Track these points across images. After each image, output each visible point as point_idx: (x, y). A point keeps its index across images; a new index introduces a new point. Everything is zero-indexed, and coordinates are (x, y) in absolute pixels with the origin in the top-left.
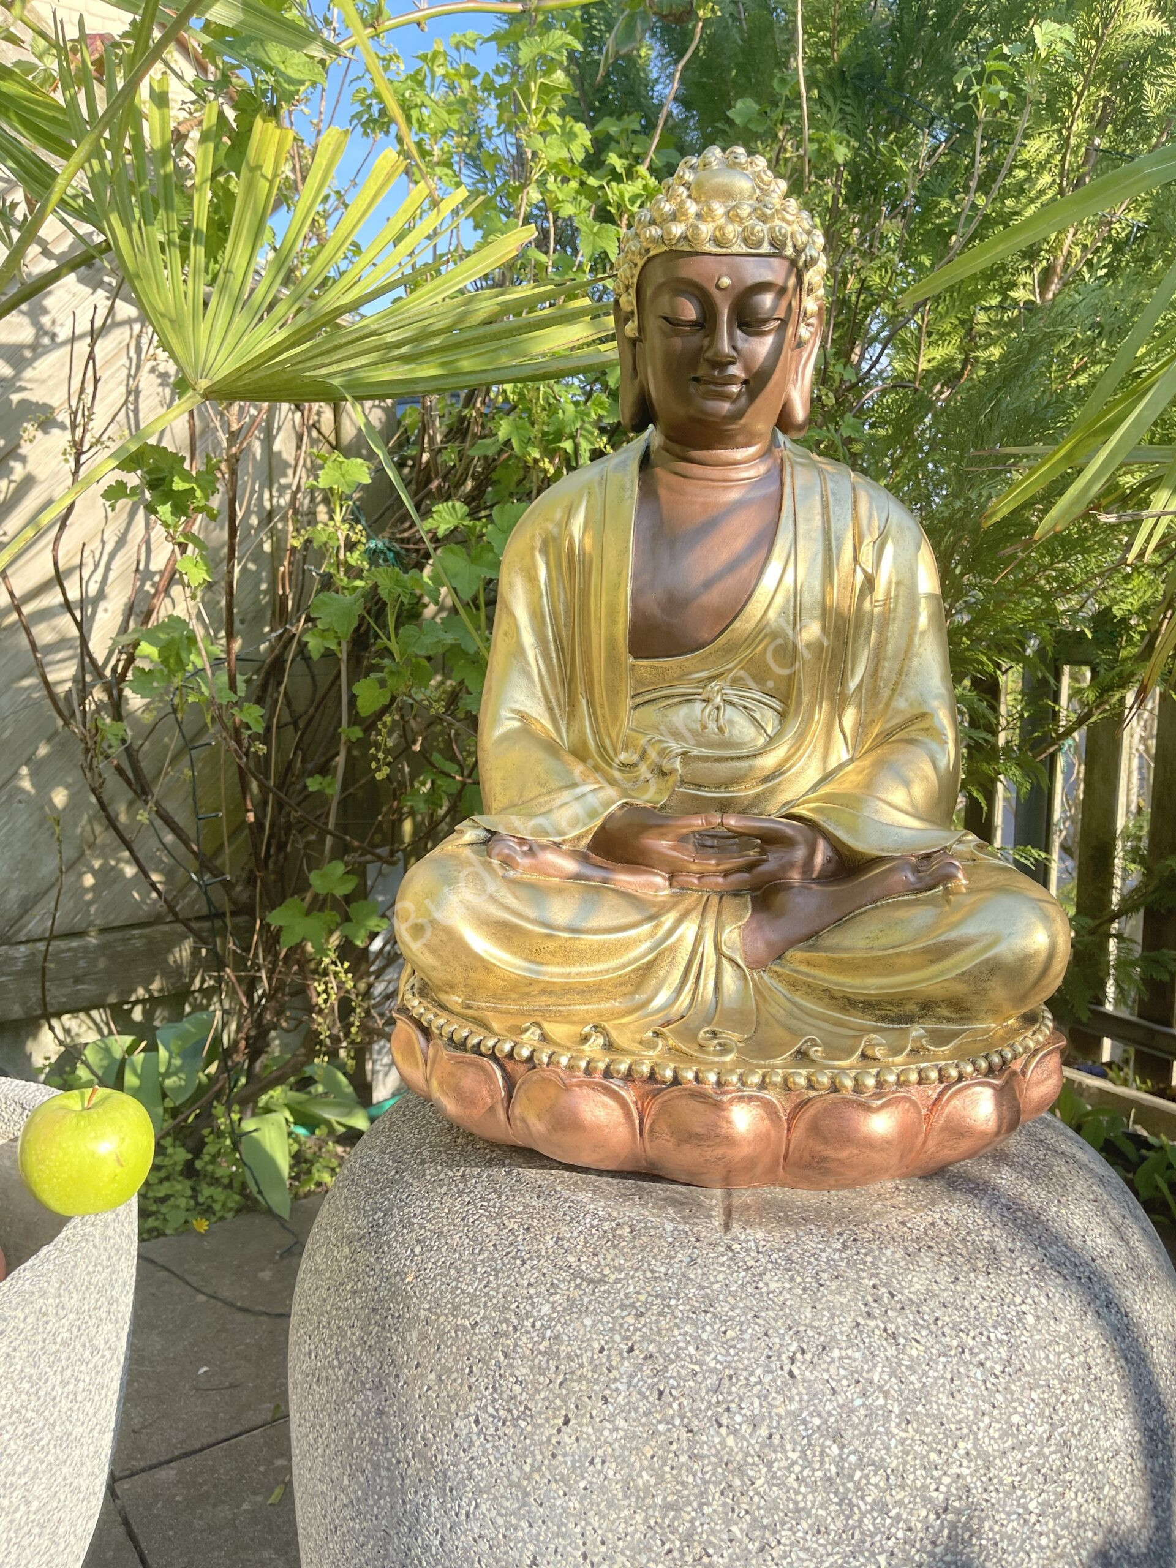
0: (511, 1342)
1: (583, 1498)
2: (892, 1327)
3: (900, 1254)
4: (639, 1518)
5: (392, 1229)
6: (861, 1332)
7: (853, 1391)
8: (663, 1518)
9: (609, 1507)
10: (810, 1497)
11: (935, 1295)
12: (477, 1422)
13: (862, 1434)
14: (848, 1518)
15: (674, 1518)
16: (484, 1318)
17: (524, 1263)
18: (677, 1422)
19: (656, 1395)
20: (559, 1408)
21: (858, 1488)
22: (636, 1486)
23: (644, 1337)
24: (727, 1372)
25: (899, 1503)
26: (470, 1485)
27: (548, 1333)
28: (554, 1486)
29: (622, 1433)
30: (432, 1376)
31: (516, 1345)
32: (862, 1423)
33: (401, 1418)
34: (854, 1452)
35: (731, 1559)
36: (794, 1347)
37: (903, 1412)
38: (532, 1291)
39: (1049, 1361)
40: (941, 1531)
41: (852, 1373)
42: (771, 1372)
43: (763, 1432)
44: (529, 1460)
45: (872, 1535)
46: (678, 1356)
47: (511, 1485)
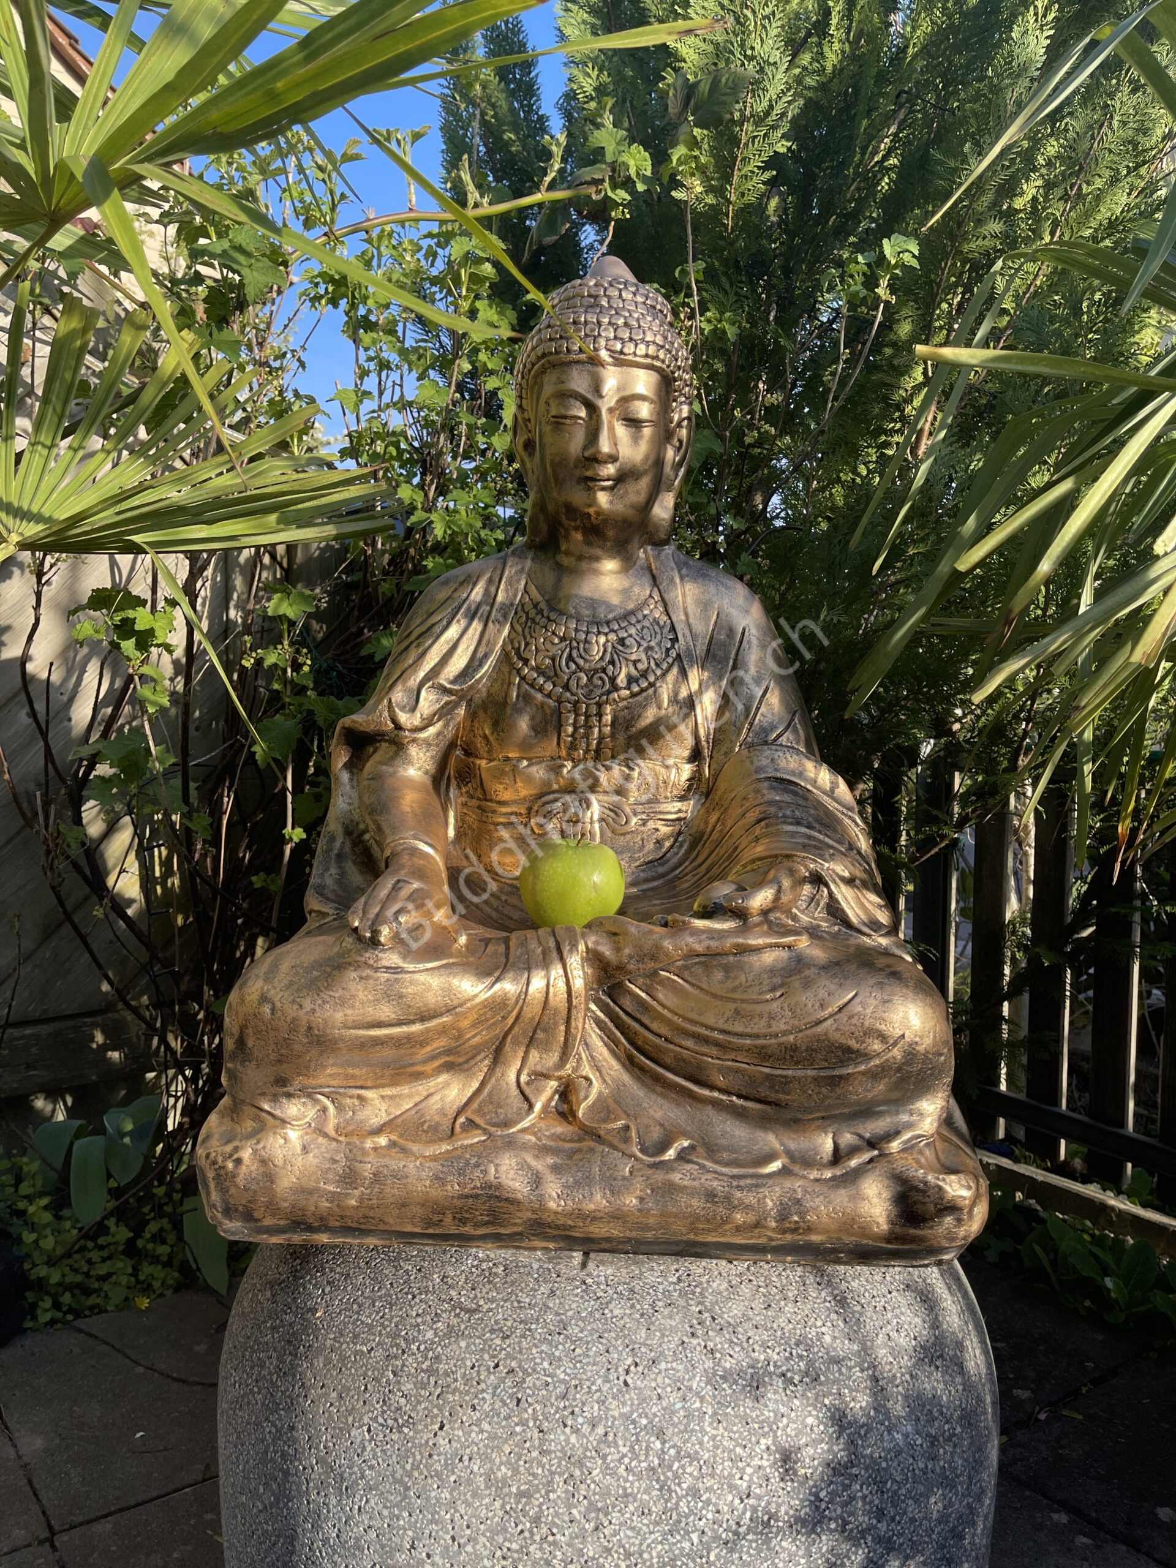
0: (399, 1363)
1: (453, 1490)
2: (710, 1345)
3: (725, 1285)
4: (498, 1504)
5: (307, 1273)
6: (685, 1349)
7: (675, 1397)
8: (517, 1504)
9: (473, 1497)
10: (636, 1484)
11: (749, 1319)
12: (369, 1431)
13: (681, 1432)
14: (667, 1501)
15: (526, 1504)
16: (379, 1344)
17: (414, 1297)
18: (531, 1424)
19: (515, 1402)
20: (436, 1416)
21: (676, 1476)
22: (496, 1478)
23: (508, 1355)
24: (573, 1383)
25: (709, 1489)
26: (362, 1483)
27: (430, 1354)
28: (430, 1481)
29: (486, 1435)
30: (334, 1395)
31: (403, 1365)
32: (680, 1422)
33: (307, 1431)
34: (673, 1447)
35: (571, 1537)
36: (629, 1361)
37: (715, 1413)
38: (419, 1320)
39: (841, 1373)
40: (744, 1513)
41: (675, 1382)
42: (609, 1381)
43: (600, 1430)
44: (410, 1460)
45: (687, 1516)
46: (534, 1370)
47: (396, 1481)
